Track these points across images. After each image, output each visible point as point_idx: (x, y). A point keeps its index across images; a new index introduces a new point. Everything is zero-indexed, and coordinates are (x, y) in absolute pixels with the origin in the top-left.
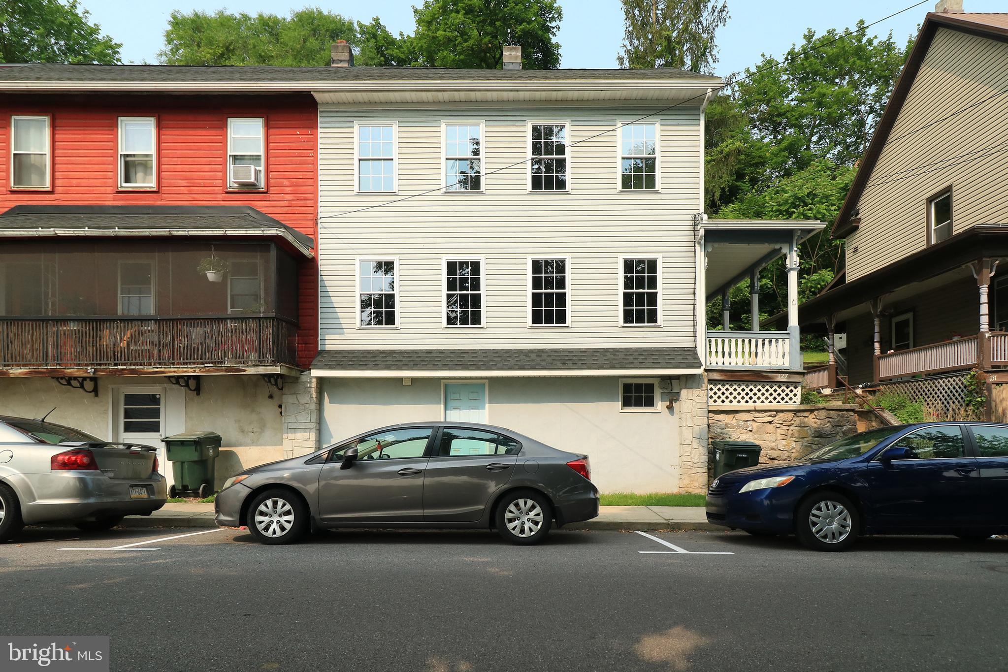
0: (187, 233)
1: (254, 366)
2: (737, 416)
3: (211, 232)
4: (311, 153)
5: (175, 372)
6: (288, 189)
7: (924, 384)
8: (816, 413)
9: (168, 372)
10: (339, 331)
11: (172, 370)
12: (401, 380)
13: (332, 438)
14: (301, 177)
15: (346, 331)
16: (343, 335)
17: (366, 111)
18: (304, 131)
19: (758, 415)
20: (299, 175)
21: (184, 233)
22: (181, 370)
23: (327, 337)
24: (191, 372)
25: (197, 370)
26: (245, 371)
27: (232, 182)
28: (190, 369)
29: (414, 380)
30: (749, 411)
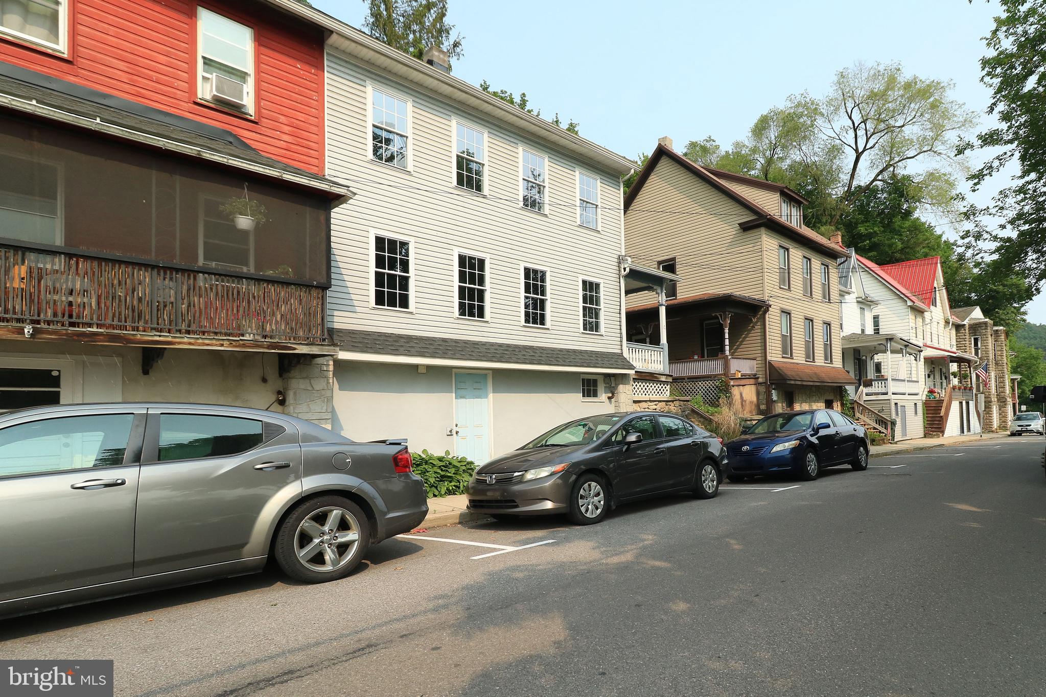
0: (226, 160)
1: (307, 345)
2: (641, 404)
3: (261, 169)
4: (315, 96)
5: (190, 344)
6: (287, 129)
7: (695, 384)
8: (675, 402)
9: (180, 343)
10: (350, 307)
11: (186, 340)
12: (416, 367)
13: (343, 430)
14: (303, 120)
15: (358, 309)
16: (354, 314)
17: (379, 75)
18: (307, 67)
19: (650, 404)
20: (301, 116)
21: (221, 159)
22: (200, 341)
23: (336, 313)
24: (216, 345)
25: (226, 343)
26: (295, 349)
27: (206, 91)
28: (214, 342)
29: (429, 368)
30: (646, 401)
